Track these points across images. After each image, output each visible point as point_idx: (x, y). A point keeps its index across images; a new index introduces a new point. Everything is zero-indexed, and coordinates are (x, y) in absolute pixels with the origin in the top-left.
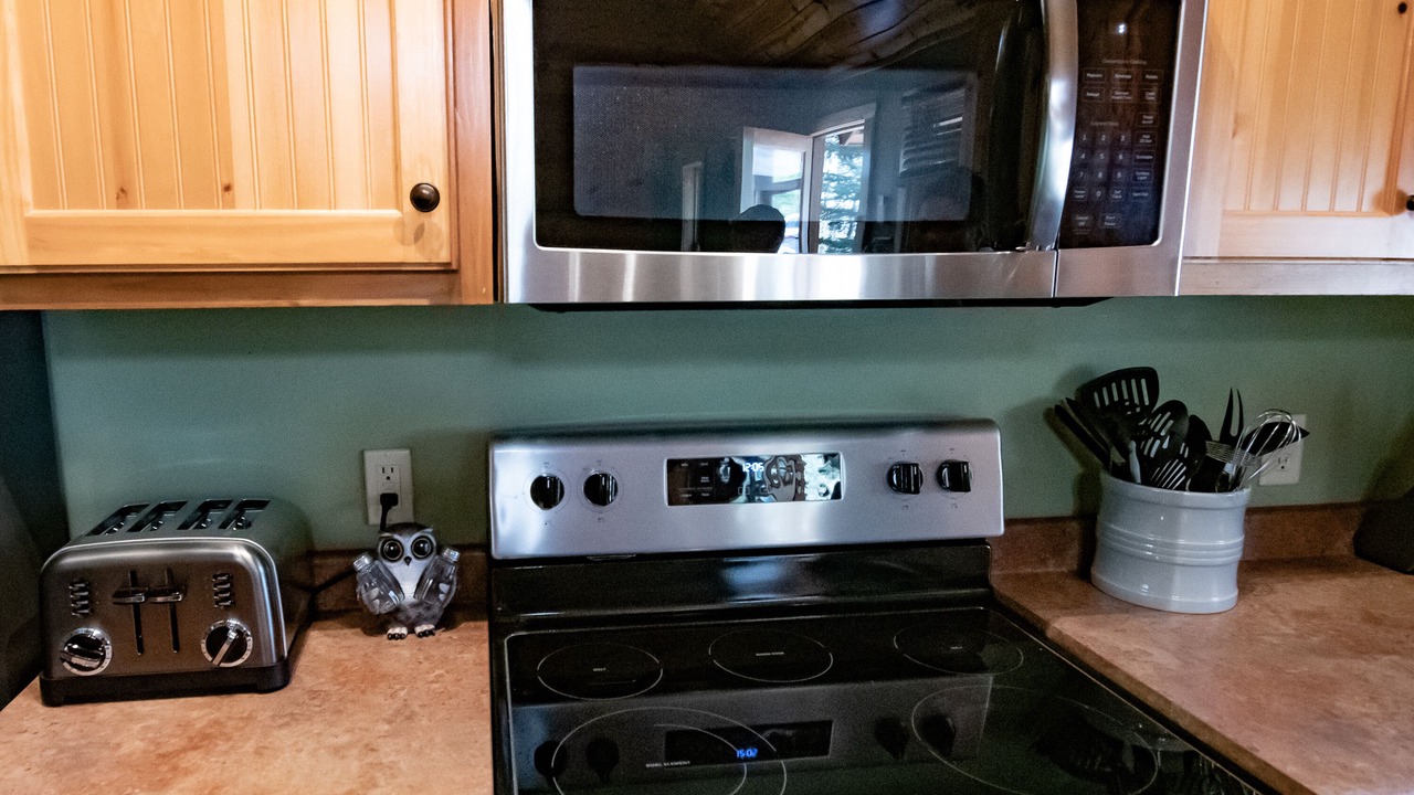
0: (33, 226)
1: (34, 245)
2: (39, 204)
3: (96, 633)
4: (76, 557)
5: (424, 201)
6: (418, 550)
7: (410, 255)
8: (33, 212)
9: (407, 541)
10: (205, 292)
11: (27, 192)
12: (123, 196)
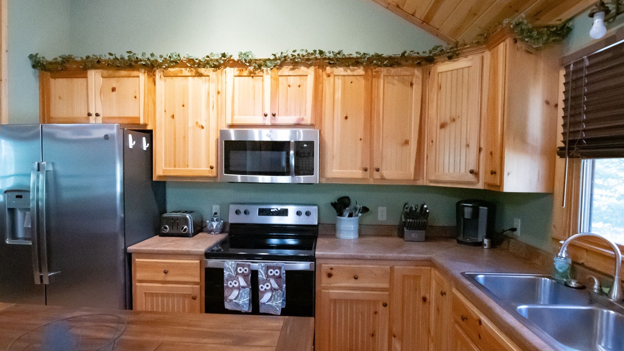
0: (164, 170)
1: (163, 173)
2: (165, 167)
3: (167, 227)
4: (165, 215)
5: (212, 168)
6: (217, 220)
7: (210, 175)
8: (164, 168)
9: (215, 219)
10: (186, 179)
11: (163, 166)
12: (175, 166)
